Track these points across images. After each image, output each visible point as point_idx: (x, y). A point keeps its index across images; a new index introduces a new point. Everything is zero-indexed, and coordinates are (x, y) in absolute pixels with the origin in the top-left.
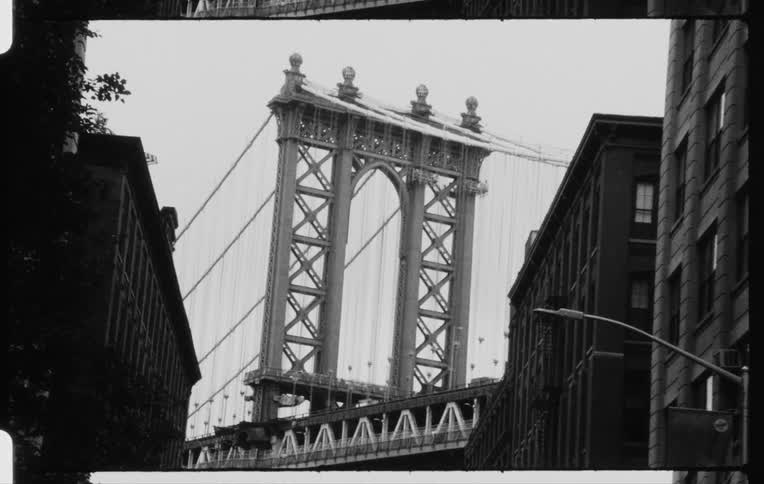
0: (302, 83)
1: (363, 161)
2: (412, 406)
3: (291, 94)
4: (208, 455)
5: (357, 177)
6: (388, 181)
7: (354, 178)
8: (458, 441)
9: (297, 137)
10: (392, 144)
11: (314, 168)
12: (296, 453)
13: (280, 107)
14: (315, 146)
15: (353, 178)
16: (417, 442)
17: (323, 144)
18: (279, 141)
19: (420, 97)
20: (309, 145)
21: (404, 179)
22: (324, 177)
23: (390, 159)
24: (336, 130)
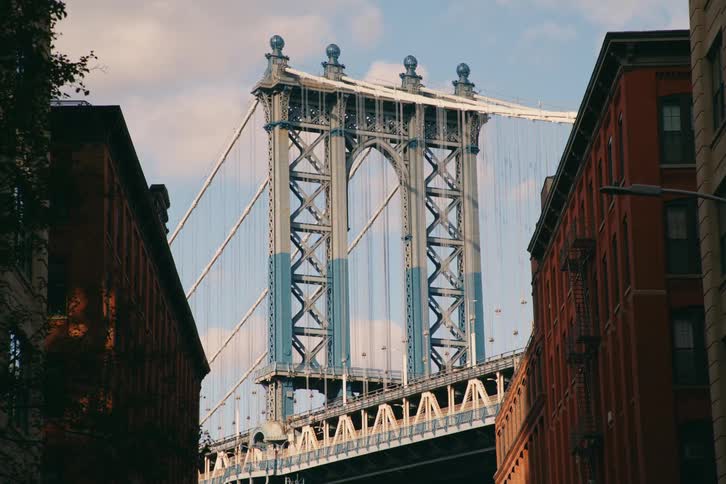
0: (287, 66)
1: (356, 140)
2: (433, 387)
3: (275, 78)
4: (225, 460)
5: (352, 158)
6: (384, 158)
7: (349, 159)
8: (483, 419)
9: (286, 121)
10: (384, 120)
11: (307, 152)
12: (316, 448)
13: (265, 93)
14: (305, 129)
15: (347, 159)
16: (442, 424)
17: (313, 127)
18: (267, 128)
19: (408, 69)
20: (300, 129)
22: (317, 161)
23: (385, 135)
24: (325, 111)
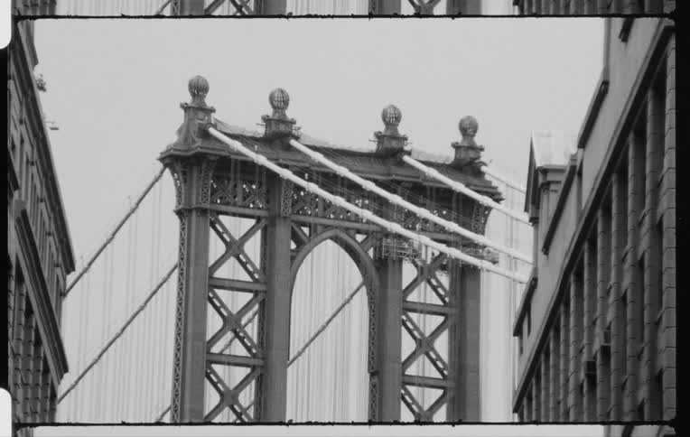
0: (210, 125)
1: (306, 230)
3: (194, 142)
5: (299, 258)
6: (347, 256)
7: (295, 259)
9: (207, 206)
11: (234, 248)
13: (179, 161)
14: (234, 215)
15: (293, 258)
17: (247, 211)
18: (179, 213)
19: (388, 124)
20: (227, 214)
21: (371, 252)
22: (249, 261)
23: (349, 224)
24: (264, 189)
